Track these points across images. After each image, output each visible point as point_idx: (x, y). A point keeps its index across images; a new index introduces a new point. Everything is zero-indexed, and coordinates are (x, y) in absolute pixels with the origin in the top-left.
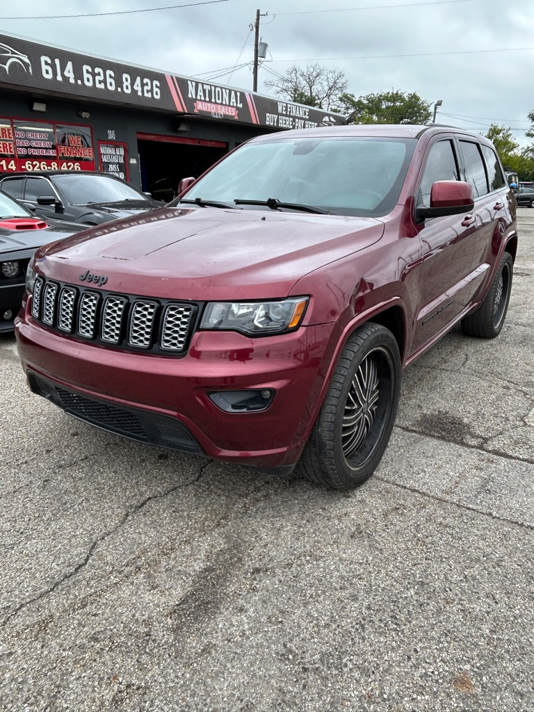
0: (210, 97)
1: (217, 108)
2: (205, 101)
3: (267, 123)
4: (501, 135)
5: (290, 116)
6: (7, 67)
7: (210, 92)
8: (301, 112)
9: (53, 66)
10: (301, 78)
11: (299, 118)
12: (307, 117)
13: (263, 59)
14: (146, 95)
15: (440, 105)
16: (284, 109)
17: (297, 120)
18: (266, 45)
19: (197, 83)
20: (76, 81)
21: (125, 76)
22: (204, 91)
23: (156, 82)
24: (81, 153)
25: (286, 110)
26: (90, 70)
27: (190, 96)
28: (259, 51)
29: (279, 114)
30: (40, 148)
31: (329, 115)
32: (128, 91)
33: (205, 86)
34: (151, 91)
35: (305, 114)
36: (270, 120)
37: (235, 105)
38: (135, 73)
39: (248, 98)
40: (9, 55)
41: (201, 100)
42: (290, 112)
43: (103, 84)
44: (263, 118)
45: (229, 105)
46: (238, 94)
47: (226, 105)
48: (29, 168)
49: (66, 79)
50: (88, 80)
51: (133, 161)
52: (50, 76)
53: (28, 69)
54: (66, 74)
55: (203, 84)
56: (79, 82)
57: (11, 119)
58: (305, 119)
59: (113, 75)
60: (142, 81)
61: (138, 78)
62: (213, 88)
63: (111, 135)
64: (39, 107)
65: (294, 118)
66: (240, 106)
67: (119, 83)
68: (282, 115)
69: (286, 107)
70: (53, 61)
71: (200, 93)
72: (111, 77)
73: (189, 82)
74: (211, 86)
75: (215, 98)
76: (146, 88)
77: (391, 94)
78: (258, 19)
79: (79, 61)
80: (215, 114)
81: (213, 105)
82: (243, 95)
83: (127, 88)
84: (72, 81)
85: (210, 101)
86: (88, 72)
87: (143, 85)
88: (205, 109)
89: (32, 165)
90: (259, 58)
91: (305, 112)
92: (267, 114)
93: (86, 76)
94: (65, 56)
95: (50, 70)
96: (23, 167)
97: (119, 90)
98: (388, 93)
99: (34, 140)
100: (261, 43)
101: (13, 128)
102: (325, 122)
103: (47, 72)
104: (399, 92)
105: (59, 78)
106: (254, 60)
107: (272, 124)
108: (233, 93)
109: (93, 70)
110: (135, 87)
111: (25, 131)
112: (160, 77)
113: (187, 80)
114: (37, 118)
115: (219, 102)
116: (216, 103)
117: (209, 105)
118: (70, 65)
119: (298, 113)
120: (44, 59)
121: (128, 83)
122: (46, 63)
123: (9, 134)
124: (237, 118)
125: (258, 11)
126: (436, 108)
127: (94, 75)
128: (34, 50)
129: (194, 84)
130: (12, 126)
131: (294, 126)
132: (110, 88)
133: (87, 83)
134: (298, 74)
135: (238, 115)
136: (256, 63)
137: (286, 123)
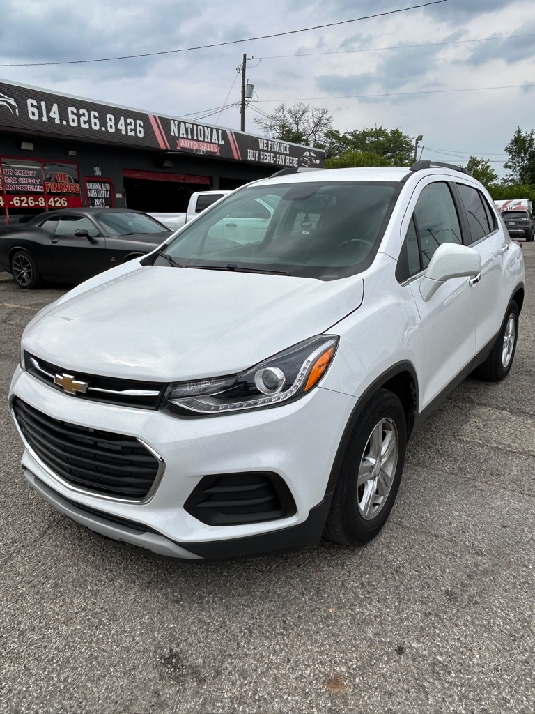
0: (192, 135)
1: (199, 145)
2: (187, 139)
3: (249, 159)
4: (480, 166)
5: (271, 152)
7: (192, 130)
8: (282, 148)
9: (39, 108)
10: (288, 116)
11: (280, 154)
12: (288, 153)
13: (249, 100)
14: (130, 133)
15: (421, 139)
16: (265, 145)
17: (278, 155)
18: (252, 86)
19: (179, 122)
20: (61, 122)
21: (109, 116)
22: (187, 129)
23: (139, 122)
24: (68, 189)
25: (267, 146)
26: (75, 111)
27: (172, 134)
28: (247, 91)
29: (260, 150)
30: (27, 185)
31: (309, 151)
32: (113, 130)
33: (189, 126)
34: (135, 130)
35: (286, 150)
36: (251, 155)
37: (217, 142)
38: (119, 113)
39: (230, 136)
41: (183, 138)
42: (271, 148)
43: (87, 124)
44: (244, 154)
45: (211, 143)
46: (220, 132)
47: (208, 142)
48: (17, 203)
49: (51, 120)
50: (73, 120)
51: (119, 196)
52: (36, 118)
53: (15, 112)
54: (52, 115)
55: (185, 123)
56: (65, 123)
58: (286, 155)
59: (97, 116)
60: (125, 121)
61: (122, 119)
62: (195, 126)
63: (97, 172)
64: (26, 146)
65: (275, 153)
66: (222, 142)
67: (103, 123)
68: (263, 151)
69: (267, 144)
70: (39, 104)
71: (183, 131)
72: (95, 117)
73: (172, 122)
74: (193, 124)
75: (197, 136)
76: (129, 127)
77: (374, 130)
78: (244, 63)
79: (64, 103)
80: (197, 150)
81: (195, 143)
82: (224, 132)
83: (111, 127)
84: (57, 121)
85: (192, 139)
86: (73, 113)
87: (127, 124)
88: (187, 146)
89: (20, 200)
90: (246, 99)
91: (286, 148)
92: (249, 151)
93: (71, 116)
94: (50, 99)
95: (36, 111)
96: (11, 202)
98: (372, 130)
99: (22, 177)
100: (248, 85)
101: (2, 167)
102: (306, 157)
103: (33, 114)
104: (383, 129)
105: (45, 119)
106: (241, 100)
107: (253, 159)
108: (215, 131)
109: (78, 111)
110: (119, 127)
111: (14, 169)
112: (143, 117)
113: (169, 120)
114: (26, 155)
115: (202, 139)
116: (198, 140)
117: (191, 142)
118: (55, 107)
119: (278, 148)
120: (30, 101)
121: (112, 123)
122: (32, 105)
124: (218, 154)
126: (417, 143)
127: (79, 116)
128: (20, 93)
129: (176, 123)
130: (1, 164)
131: (275, 161)
132: (94, 127)
133: (72, 123)
134: (286, 112)
135: (220, 151)
136: (243, 104)
137: (267, 159)
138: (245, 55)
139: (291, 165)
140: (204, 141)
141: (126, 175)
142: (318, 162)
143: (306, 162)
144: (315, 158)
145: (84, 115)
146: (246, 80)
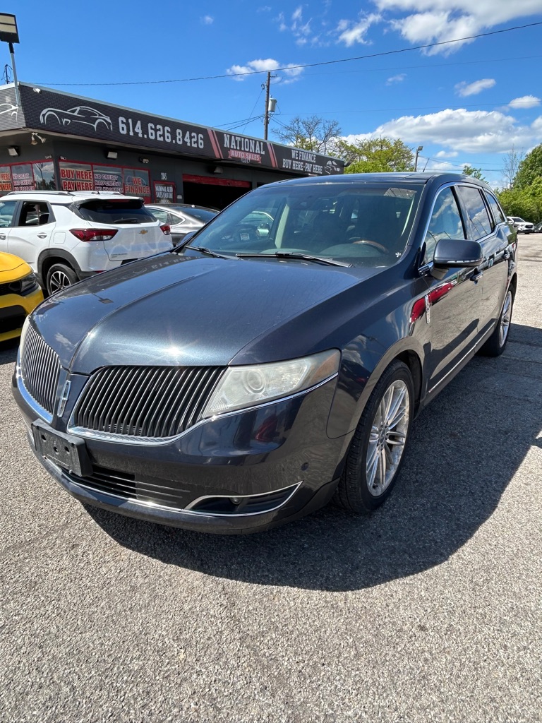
0: (241, 147)
1: (245, 156)
2: (236, 149)
3: (284, 167)
5: (301, 161)
6: (95, 126)
7: (240, 142)
8: (310, 157)
9: (127, 124)
10: (302, 127)
11: (308, 162)
12: (315, 162)
15: (421, 150)
17: (307, 164)
18: (275, 101)
19: (231, 136)
20: (143, 136)
21: (178, 131)
22: (236, 141)
23: (200, 136)
24: (142, 191)
25: (298, 156)
26: (153, 127)
27: (225, 146)
28: (270, 106)
29: (293, 160)
30: (112, 187)
31: (332, 160)
32: (180, 143)
33: (238, 139)
34: (197, 142)
35: (313, 159)
36: (286, 163)
37: (259, 152)
38: (186, 128)
39: (269, 147)
40: (97, 117)
41: (233, 149)
42: (301, 157)
43: (162, 137)
44: (280, 163)
45: (255, 153)
46: (262, 144)
47: (252, 153)
49: (136, 134)
50: (152, 134)
51: (179, 197)
52: (124, 132)
53: (110, 128)
54: (136, 130)
55: (235, 136)
56: (145, 136)
57: (92, 164)
58: (313, 163)
59: (170, 130)
60: (190, 135)
61: (188, 132)
62: (243, 139)
63: (164, 177)
64: (112, 155)
65: (305, 162)
66: (263, 153)
67: (174, 137)
68: (295, 160)
69: (298, 154)
70: (127, 121)
71: (233, 144)
72: (168, 132)
73: (225, 135)
74: (241, 137)
75: (244, 147)
76: (193, 140)
77: (379, 140)
78: (269, 80)
79: (146, 119)
80: (244, 160)
81: (243, 153)
82: (265, 144)
83: (180, 140)
84: (140, 135)
85: (240, 150)
86: (151, 128)
87: (191, 138)
88: (236, 156)
90: (269, 113)
91: (313, 157)
92: (284, 160)
93: (150, 131)
94: (135, 117)
95: (125, 127)
97: (174, 141)
98: (377, 139)
99: (108, 180)
100: (271, 100)
101: (93, 173)
102: (329, 165)
103: (123, 129)
104: (386, 139)
105: (131, 133)
106: (265, 113)
107: (287, 167)
108: (258, 143)
109: (155, 126)
110: (186, 140)
111: (102, 174)
112: (204, 131)
113: (223, 134)
114: (111, 163)
115: (247, 150)
116: (244, 151)
117: (240, 152)
118: (139, 122)
119: (307, 157)
120: (121, 119)
121: (181, 137)
122: (122, 122)
123: (90, 176)
124: (260, 162)
125: (269, 73)
126: (417, 153)
127: (156, 130)
128: (114, 112)
129: (228, 136)
130: (92, 169)
131: (304, 169)
132: (167, 140)
133: (151, 137)
134: (300, 124)
135: (261, 160)
136: (267, 118)
137: (298, 166)
139: (316, 172)
140: (249, 152)
141: (186, 180)
142: (338, 170)
143: (328, 170)
144: (336, 167)
145: (159, 130)
146: (270, 95)
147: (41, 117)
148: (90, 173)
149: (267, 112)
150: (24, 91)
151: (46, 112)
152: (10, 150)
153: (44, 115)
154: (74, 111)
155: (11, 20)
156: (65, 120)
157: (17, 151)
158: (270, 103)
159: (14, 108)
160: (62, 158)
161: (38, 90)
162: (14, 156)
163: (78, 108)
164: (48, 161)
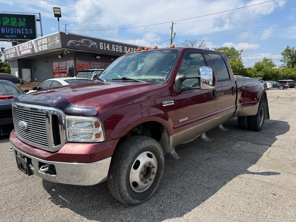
6: (90, 46)
9: (103, 45)
10: (189, 43)
13: (174, 38)
20: (110, 50)
21: (125, 47)
23: (135, 49)
38: (129, 46)
40: (91, 43)
43: (118, 50)
49: (107, 49)
50: (114, 49)
52: (102, 48)
53: (96, 47)
54: (107, 47)
56: (111, 50)
57: (89, 61)
60: (130, 49)
61: (129, 48)
64: (98, 57)
67: (123, 50)
72: (121, 48)
78: (173, 25)
79: (111, 43)
84: (109, 50)
86: (114, 47)
93: (113, 48)
94: (107, 42)
97: (123, 52)
98: (223, 47)
99: (96, 67)
103: (101, 47)
105: (105, 49)
106: (171, 38)
109: (115, 46)
111: (93, 64)
112: (136, 47)
114: (98, 60)
118: (108, 45)
120: (101, 43)
121: (126, 50)
122: (101, 45)
123: (88, 65)
126: (241, 52)
127: (115, 47)
128: (98, 41)
130: (90, 63)
132: (120, 51)
133: (113, 50)
134: (188, 42)
136: (172, 40)
138: (173, 22)
145: (117, 47)
146: (173, 31)
147: (68, 44)
148: (88, 64)
149: (172, 38)
150: (62, 35)
151: (70, 42)
152: (59, 56)
153: (69, 43)
154: (81, 41)
155: (59, 10)
156: (77, 44)
157: (61, 56)
158: (173, 34)
159: (58, 41)
160: (77, 59)
161: (67, 34)
162: (60, 58)
163: (83, 40)
164: (72, 60)
